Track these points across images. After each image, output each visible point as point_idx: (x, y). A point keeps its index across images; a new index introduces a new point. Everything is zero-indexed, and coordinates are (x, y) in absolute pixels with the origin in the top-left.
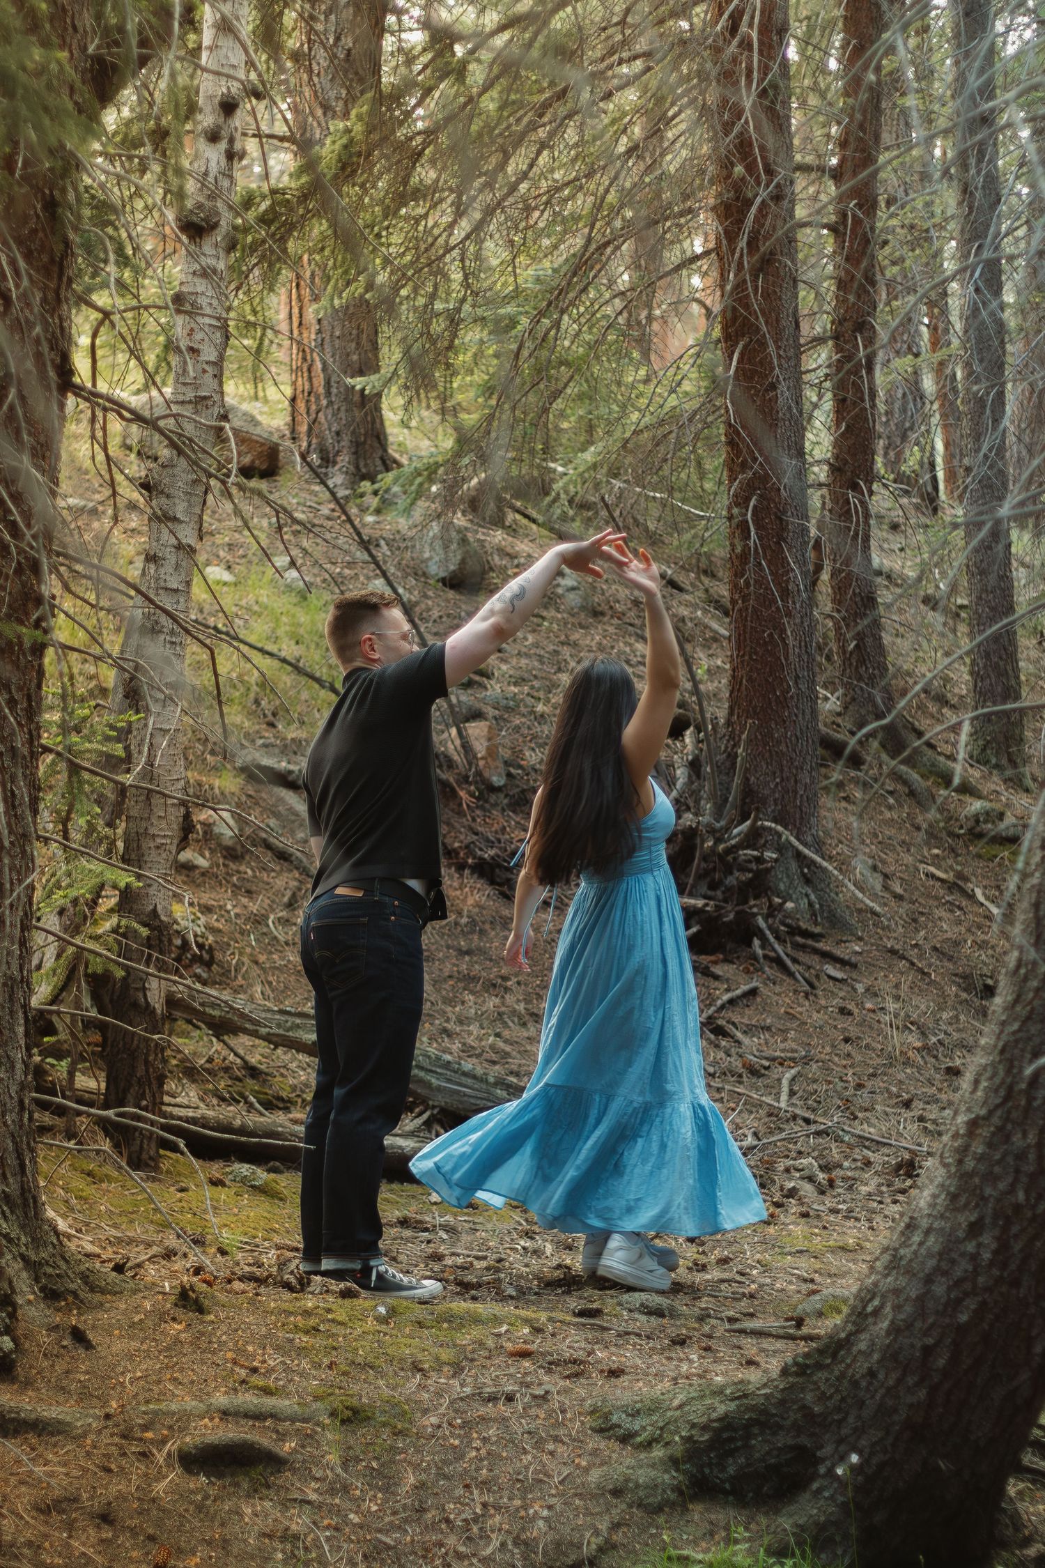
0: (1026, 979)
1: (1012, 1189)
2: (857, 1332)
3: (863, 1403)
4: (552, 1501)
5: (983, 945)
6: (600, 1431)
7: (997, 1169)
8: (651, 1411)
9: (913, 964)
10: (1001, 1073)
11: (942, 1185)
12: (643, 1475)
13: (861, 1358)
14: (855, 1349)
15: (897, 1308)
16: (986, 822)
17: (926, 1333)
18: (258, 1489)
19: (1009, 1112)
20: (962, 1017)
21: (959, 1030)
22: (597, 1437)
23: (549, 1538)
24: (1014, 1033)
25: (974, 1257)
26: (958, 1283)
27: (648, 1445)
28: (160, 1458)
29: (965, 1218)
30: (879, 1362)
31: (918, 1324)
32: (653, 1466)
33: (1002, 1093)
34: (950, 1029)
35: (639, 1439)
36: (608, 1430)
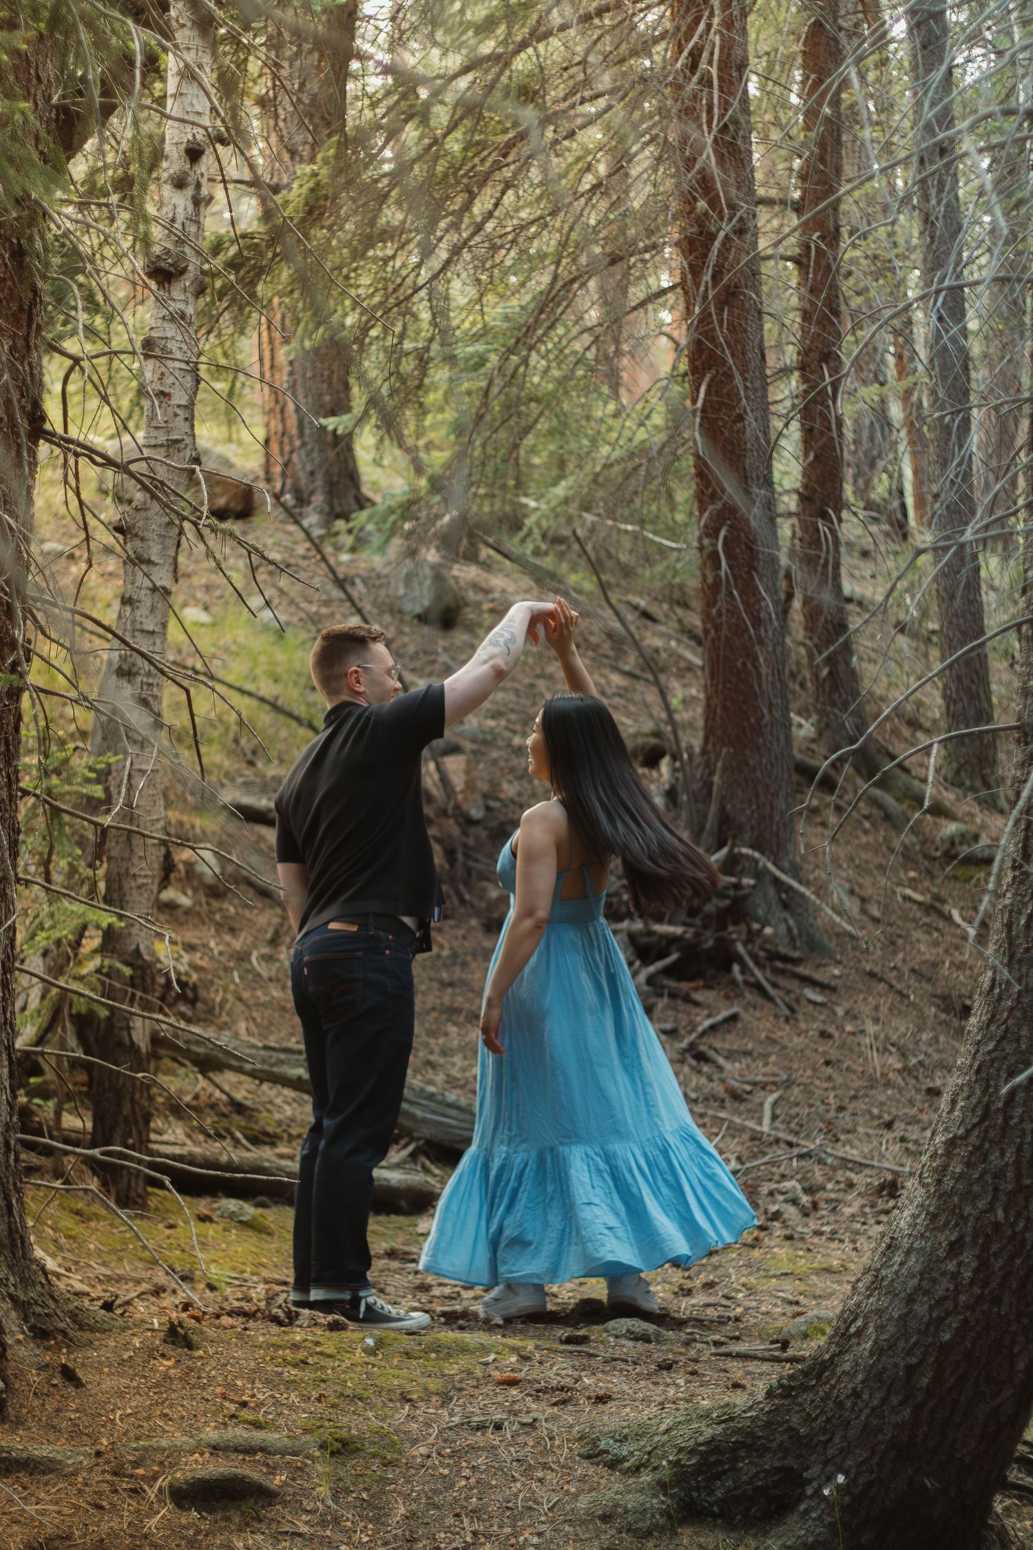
0: (1000, 999)
1: (991, 1208)
2: (841, 1353)
3: (848, 1423)
4: (542, 1528)
5: (960, 966)
6: (588, 1457)
7: (976, 1188)
8: (639, 1436)
9: (891, 986)
10: (978, 1093)
11: (922, 1206)
12: (632, 1501)
13: (845, 1379)
14: (839, 1370)
15: (880, 1328)
16: (961, 843)
17: (909, 1353)
18: (250, 1522)
19: (987, 1131)
20: (942, 1038)
21: (938, 1051)
22: (585, 1463)
24: (989, 1052)
25: (955, 1276)
26: (939, 1302)
27: (636, 1470)
28: (151, 1494)
29: (944, 1238)
30: (863, 1382)
31: (902, 1344)
32: (642, 1491)
33: (979, 1112)
34: (930, 1050)
35: (627, 1465)
36: (596, 1456)
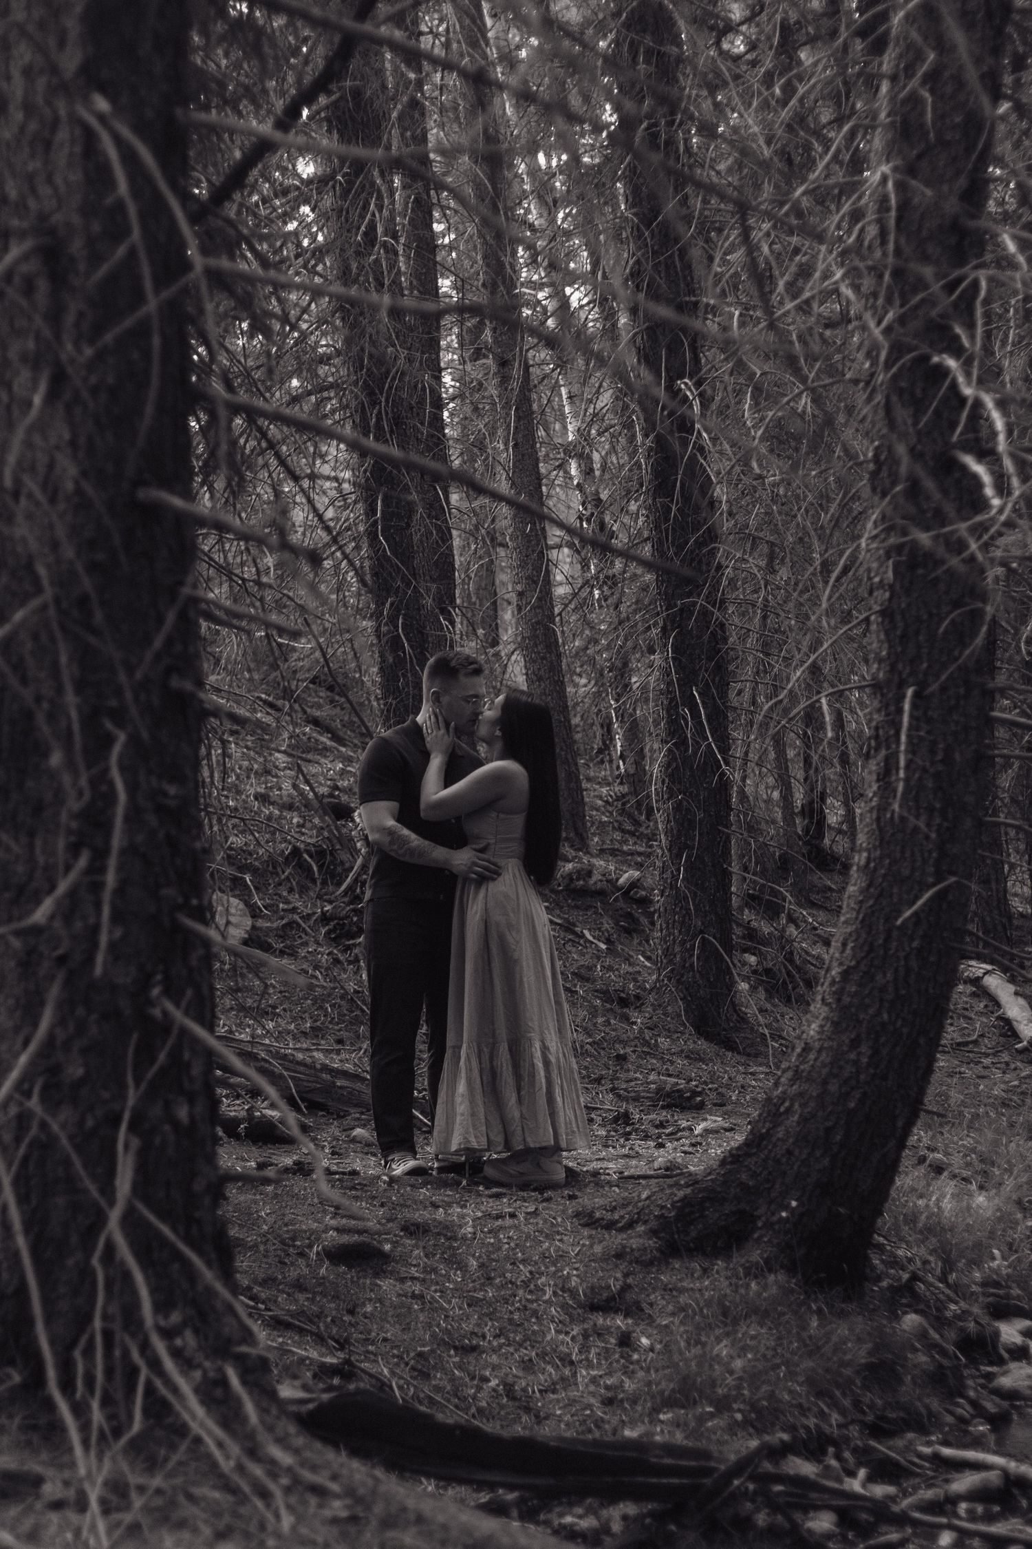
0: (875, 869)
1: (879, 1013)
2: (774, 1127)
3: (785, 1173)
4: (577, 1265)
6: (589, 1225)
7: (867, 1001)
8: (624, 1206)
10: (864, 936)
11: (827, 1018)
12: (635, 1243)
13: (780, 1143)
14: (774, 1139)
15: (803, 1106)
17: (826, 1119)
18: (380, 1273)
19: (872, 961)
22: (588, 1229)
23: (585, 1285)
24: (870, 907)
25: (856, 1062)
26: (846, 1082)
27: (630, 1225)
28: (313, 1255)
29: (845, 1038)
30: (794, 1144)
31: (820, 1114)
32: (640, 1236)
33: (866, 948)
35: (620, 1225)
36: (594, 1223)
